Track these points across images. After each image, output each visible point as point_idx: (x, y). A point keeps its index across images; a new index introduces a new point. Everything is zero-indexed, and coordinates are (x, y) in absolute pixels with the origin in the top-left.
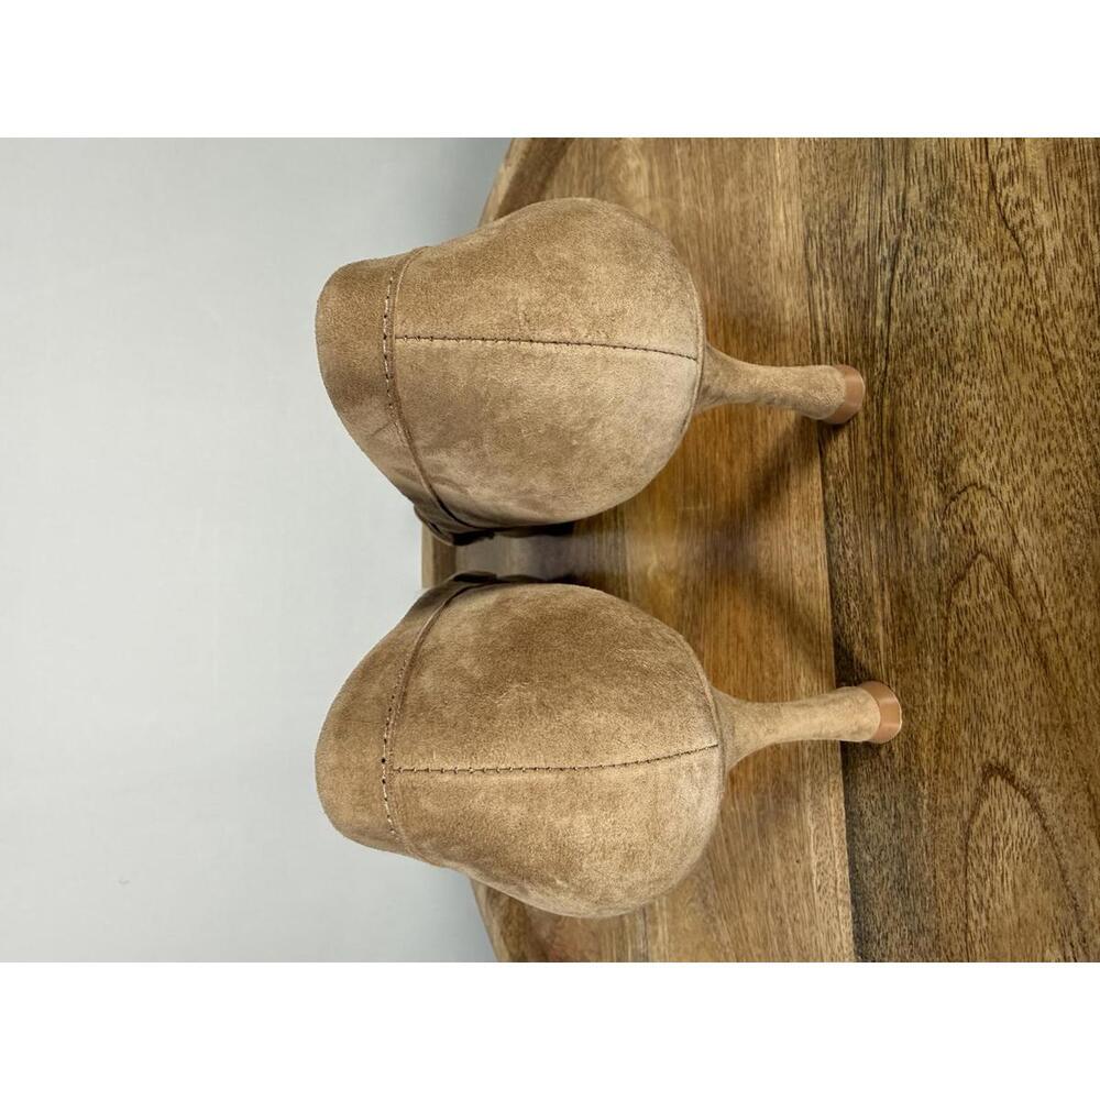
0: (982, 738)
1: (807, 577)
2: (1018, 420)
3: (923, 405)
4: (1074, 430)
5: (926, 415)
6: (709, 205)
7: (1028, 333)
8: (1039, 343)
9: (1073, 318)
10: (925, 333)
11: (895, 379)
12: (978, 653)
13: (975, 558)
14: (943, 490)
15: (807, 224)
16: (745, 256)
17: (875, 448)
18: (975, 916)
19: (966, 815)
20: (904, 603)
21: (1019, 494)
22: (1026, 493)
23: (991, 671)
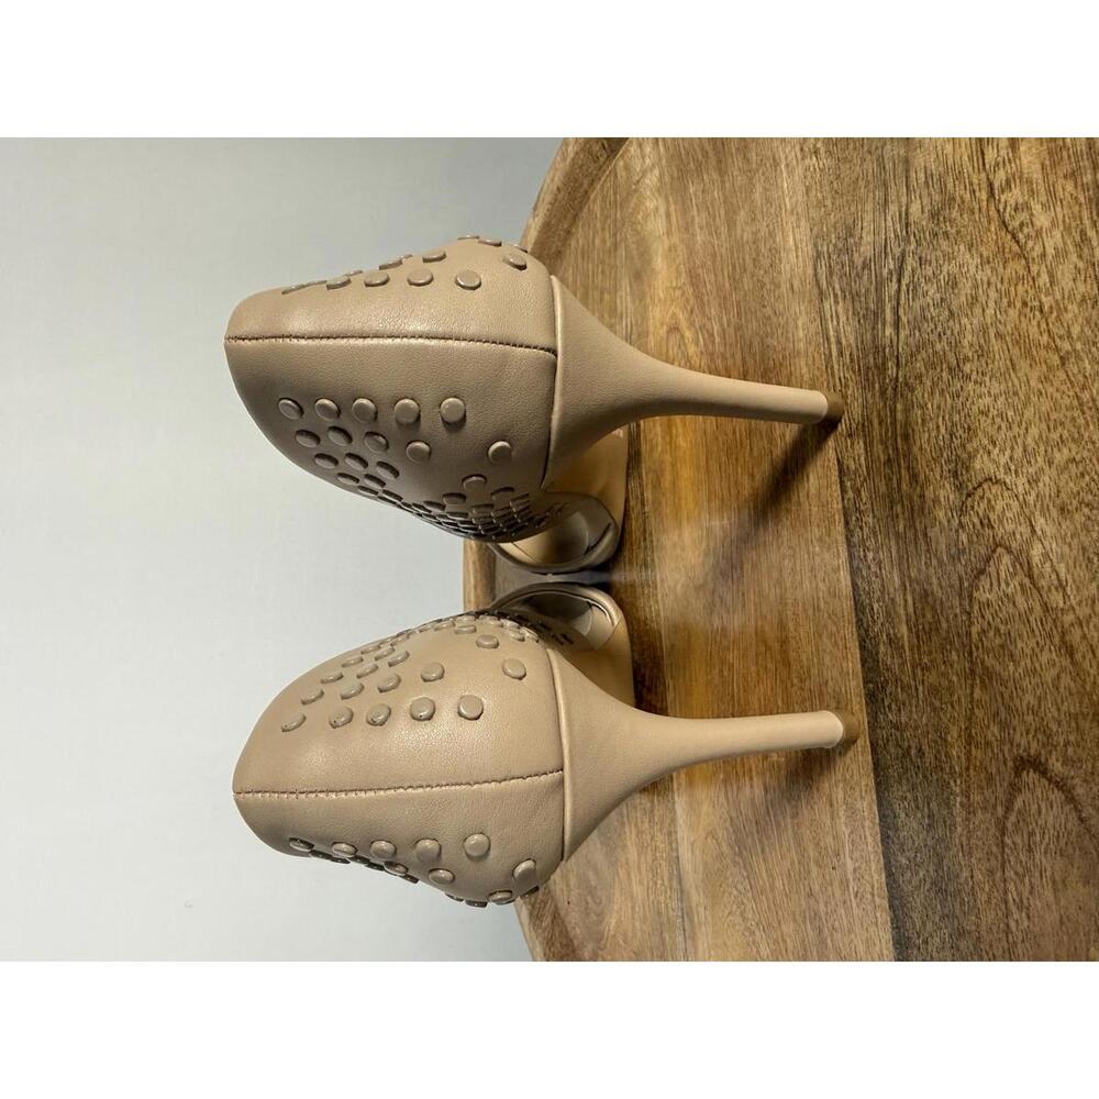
0: (1011, 732)
1: (830, 582)
2: (1029, 414)
3: (935, 406)
4: (1085, 419)
5: (938, 417)
6: (723, 236)
7: (1034, 331)
8: (1045, 339)
9: (1076, 311)
10: (934, 337)
11: (907, 384)
12: (1002, 646)
13: (994, 551)
14: (959, 488)
15: (815, 245)
16: (758, 280)
17: (891, 452)
18: (1016, 916)
19: (1000, 810)
20: (926, 601)
21: (1034, 485)
22: (1041, 485)
23: (1016, 664)
